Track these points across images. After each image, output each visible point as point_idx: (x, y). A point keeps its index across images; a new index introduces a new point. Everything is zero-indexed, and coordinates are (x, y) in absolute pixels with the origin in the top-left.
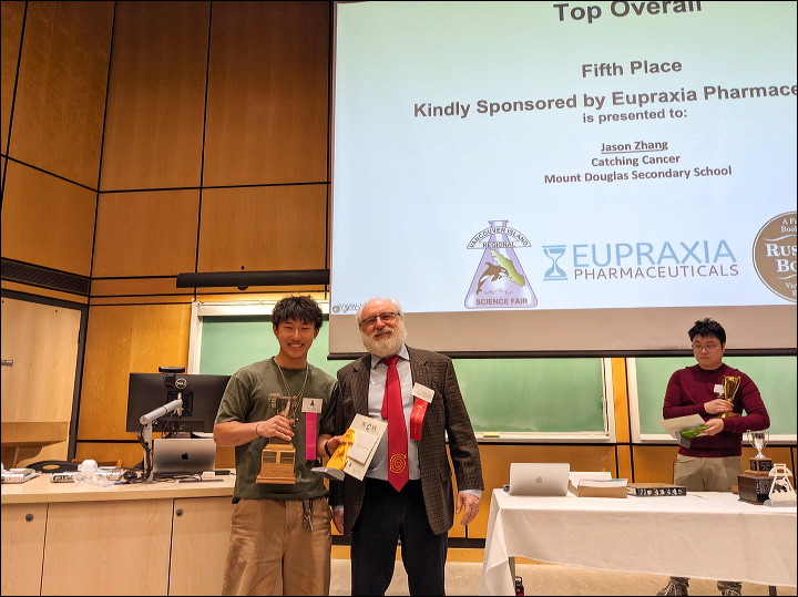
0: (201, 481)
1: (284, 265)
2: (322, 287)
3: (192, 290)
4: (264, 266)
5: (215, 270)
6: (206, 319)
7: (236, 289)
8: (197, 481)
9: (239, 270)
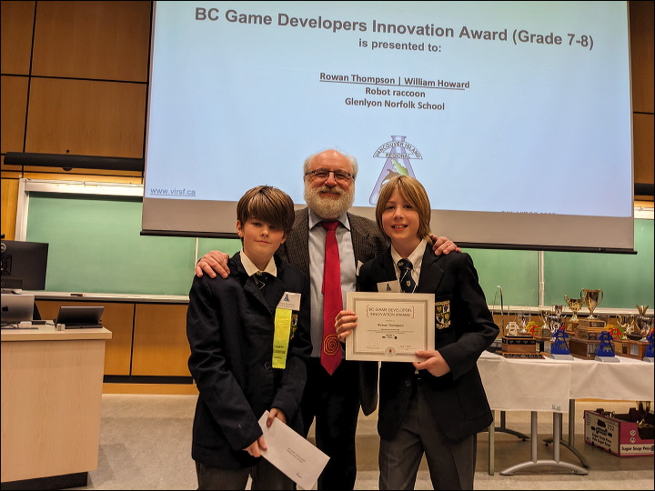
0: (18, 328)
1: (105, 152)
2: (140, 173)
3: (20, 168)
4: (87, 152)
5: (41, 152)
6: (33, 194)
7: (61, 169)
8: (15, 328)
9: (65, 153)
